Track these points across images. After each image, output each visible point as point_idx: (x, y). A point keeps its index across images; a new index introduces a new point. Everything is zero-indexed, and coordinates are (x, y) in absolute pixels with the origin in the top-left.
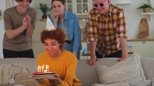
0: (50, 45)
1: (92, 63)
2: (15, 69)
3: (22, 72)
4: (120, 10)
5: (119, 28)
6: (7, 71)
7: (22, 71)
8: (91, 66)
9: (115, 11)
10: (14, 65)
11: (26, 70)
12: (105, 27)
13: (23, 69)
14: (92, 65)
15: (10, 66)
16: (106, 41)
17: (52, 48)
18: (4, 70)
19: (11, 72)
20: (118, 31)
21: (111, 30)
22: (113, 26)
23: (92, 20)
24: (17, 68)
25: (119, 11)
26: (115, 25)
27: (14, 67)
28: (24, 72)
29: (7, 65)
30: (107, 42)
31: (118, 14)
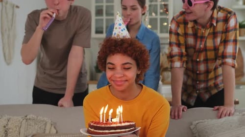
0: (119, 68)
1: (177, 114)
2: (30, 125)
3: (45, 132)
4: (230, 12)
5: (225, 48)
6: (15, 129)
7: (45, 129)
8: (174, 118)
9: (221, 15)
10: (28, 117)
11: (53, 127)
12: (201, 46)
13: (46, 124)
14: (177, 118)
15: (20, 118)
16: (198, 72)
17: (124, 75)
18: (9, 126)
19: (22, 130)
20: (223, 52)
21: (210, 50)
22: (214, 43)
23: (177, 34)
24: (36, 124)
25: (229, 15)
26: (219, 40)
27: (29, 121)
28: (47, 132)
29: (15, 117)
30: (200, 74)
31: (226, 20)
